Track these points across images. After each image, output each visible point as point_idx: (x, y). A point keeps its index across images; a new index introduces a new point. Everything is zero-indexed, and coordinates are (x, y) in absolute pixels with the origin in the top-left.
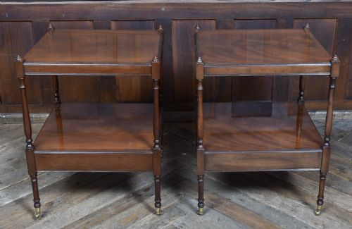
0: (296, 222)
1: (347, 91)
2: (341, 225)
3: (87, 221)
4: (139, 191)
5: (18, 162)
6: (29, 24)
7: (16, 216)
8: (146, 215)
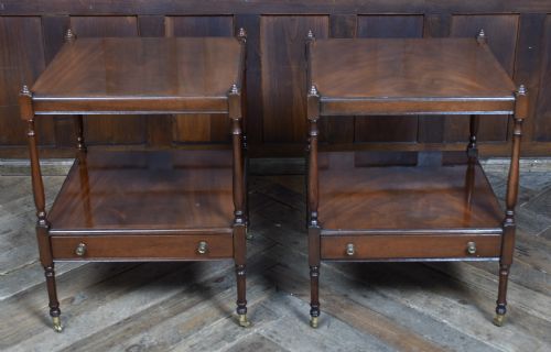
0: (447, 330)
1: (537, 128)
2: (517, 335)
3: (127, 326)
4: (207, 281)
5: (18, 236)
6: (37, 20)
7: (18, 318)
8: (217, 319)
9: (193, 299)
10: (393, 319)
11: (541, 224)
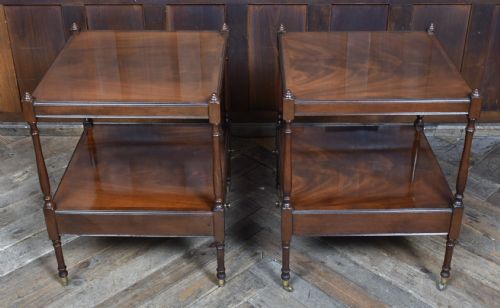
0: (414, 300)
3: (133, 293)
6: (58, 9)
9: (191, 265)
10: (364, 288)
11: (486, 189)
